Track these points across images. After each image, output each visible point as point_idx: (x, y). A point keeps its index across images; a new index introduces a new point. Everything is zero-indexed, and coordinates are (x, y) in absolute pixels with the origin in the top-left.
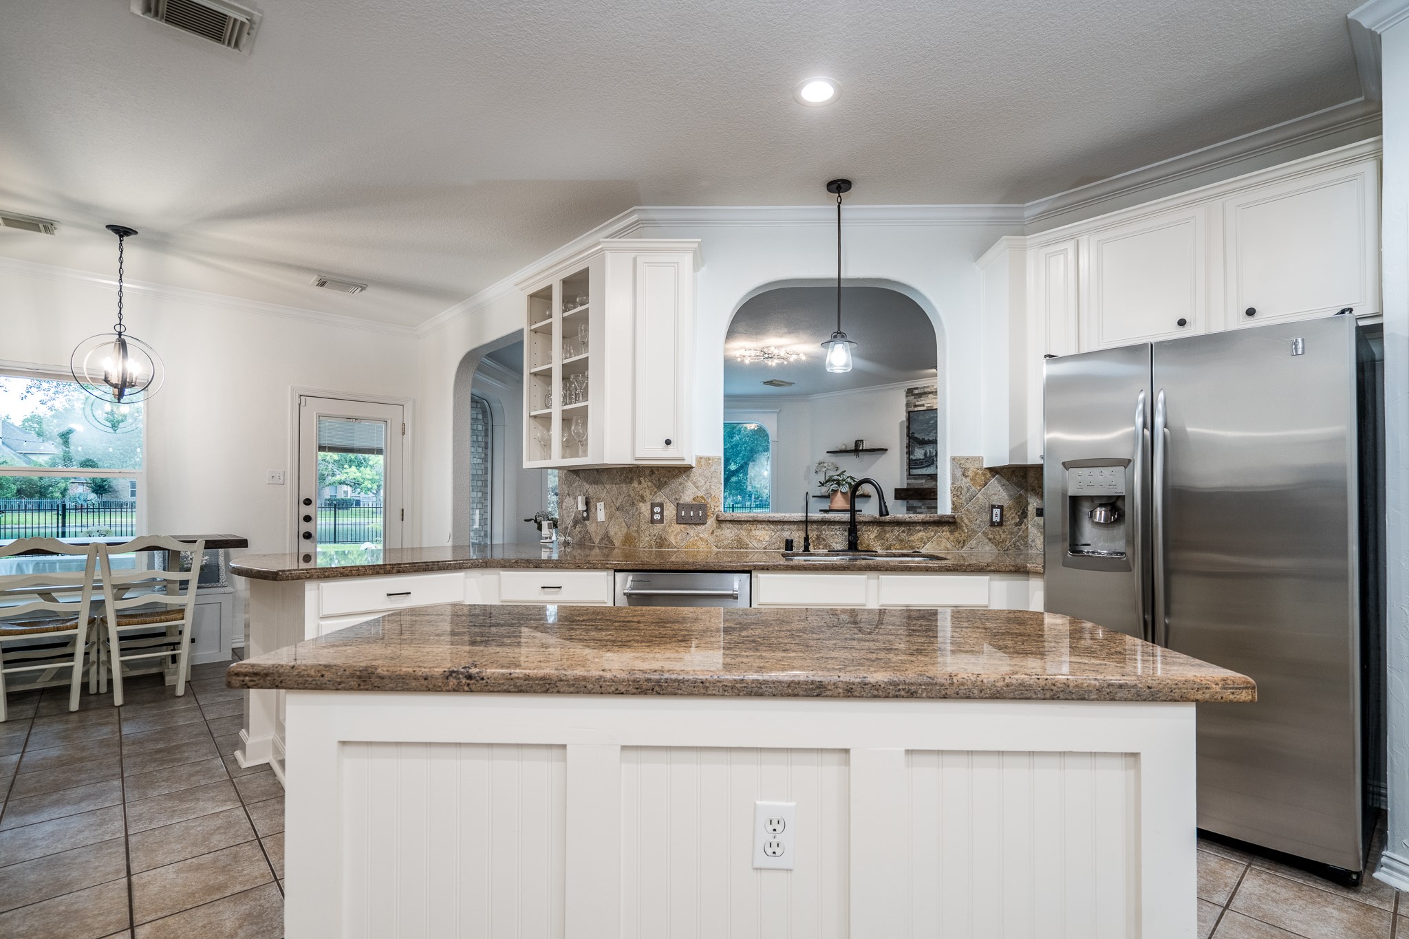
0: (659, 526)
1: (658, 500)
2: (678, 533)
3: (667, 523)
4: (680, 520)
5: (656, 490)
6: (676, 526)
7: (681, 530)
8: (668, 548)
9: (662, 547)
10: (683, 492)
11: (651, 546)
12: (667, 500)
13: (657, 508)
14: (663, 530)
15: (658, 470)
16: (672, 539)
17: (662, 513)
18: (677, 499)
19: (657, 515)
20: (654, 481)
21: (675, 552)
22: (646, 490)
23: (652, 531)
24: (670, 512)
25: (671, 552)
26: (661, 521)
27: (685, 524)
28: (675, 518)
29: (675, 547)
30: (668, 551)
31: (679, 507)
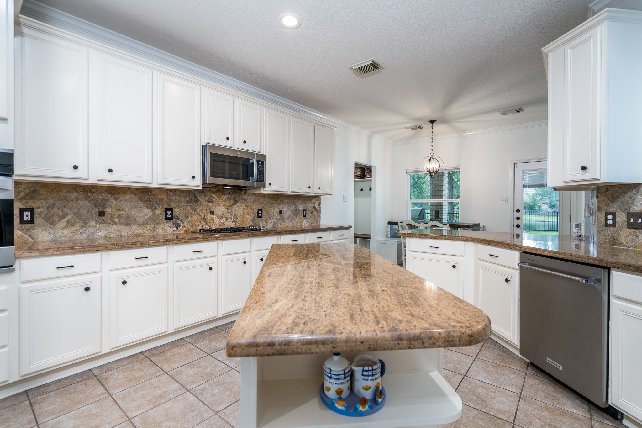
0: (612, 229)
1: (611, 210)
2: (628, 236)
3: (619, 227)
4: (630, 226)
5: (609, 202)
6: (626, 230)
7: (631, 233)
8: (619, 246)
9: (614, 245)
10: (632, 204)
11: (605, 243)
12: (618, 210)
13: (610, 216)
14: (616, 232)
15: (612, 188)
16: (623, 240)
17: (614, 219)
18: (627, 209)
19: (610, 221)
20: (608, 196)
21: (626, 250)
22: (602, 203)
23: (606, 232)
24: (621, 218)
25: (622, 249)
26: (614, 225)
27: (635, 229)
28: (626, 223)
29: (625, 246)
30: (620, 249)
31: (630, 215)
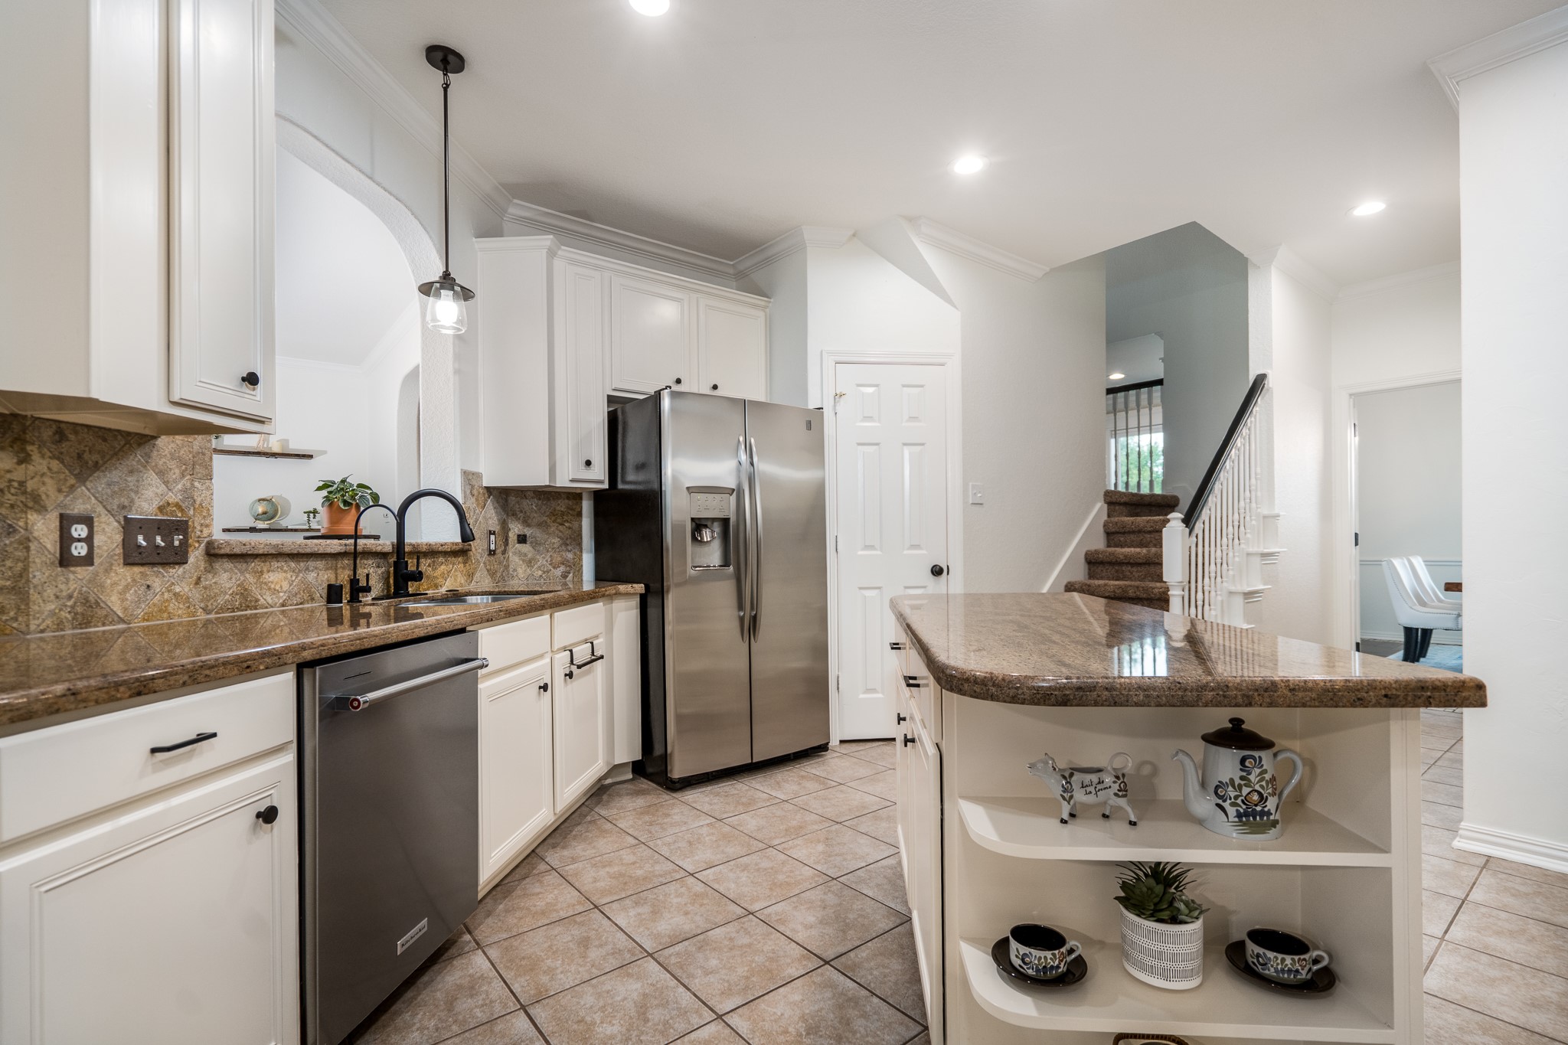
0: (82, 572)
1: (78, 508)
2: (127, 588)
3: (101, 564)
4: (133, 556)
5: (72, 481)
6: (122, 570)
7: (134, 580)
8: (104, 625)
9: (88, 624)
10: (137, 492)
11: (60, 626)
12: (100, 509)
13: (79, 527)
14: (92, 580)
15: (76, 433)
16: (114, 602)
17: (89, 540)
18: (124, 507)
19: (79, 544)
20: (67, 459)
21: (122, 632)
22: (47, 480)
23: (63, 587)
24: (109, 536)
25: (111, 632)
26: (88, 560)
27: (142, 565)
28: (119, 551)
29: (122, 620)
30: (104, 632)
31: (130, 527)
